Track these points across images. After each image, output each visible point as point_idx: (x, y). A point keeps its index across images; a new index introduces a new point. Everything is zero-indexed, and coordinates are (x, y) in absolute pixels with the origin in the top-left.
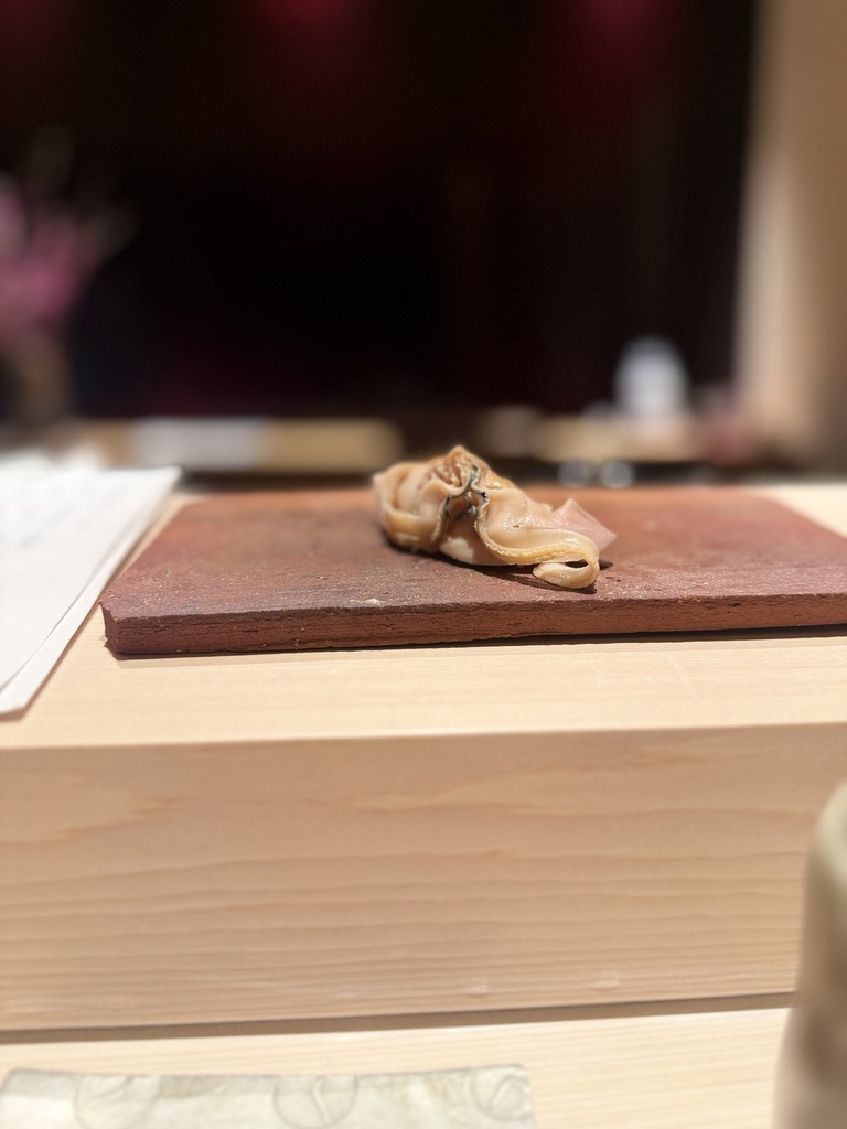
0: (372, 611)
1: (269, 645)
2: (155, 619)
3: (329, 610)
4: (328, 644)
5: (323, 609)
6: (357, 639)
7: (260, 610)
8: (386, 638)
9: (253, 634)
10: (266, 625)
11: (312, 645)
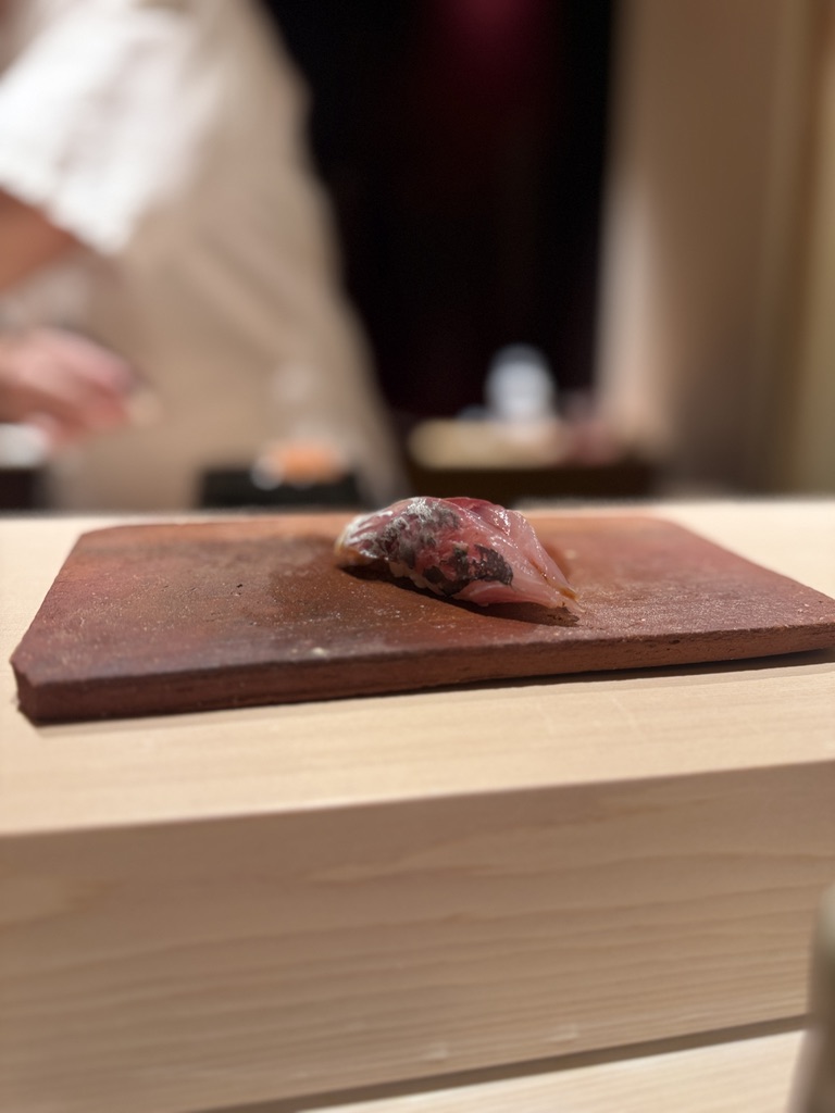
0: (318, 663)
2: (78, 682)
3: (272, 664)
5: (265, 664)
7: (196, 668)
9: (187, 693)
10: (204, 681)
11: (252, 701)
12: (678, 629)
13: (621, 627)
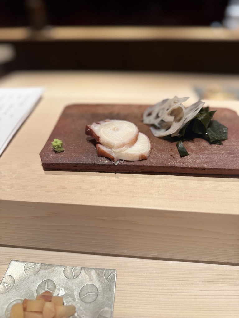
0: (105, 165)
1: (80, 169)
2: (52, 163)
3: (94, 164)
4: (94, 170)
5: (93, 164)
6: (102, 170)
7: (77, 163)
8: (109, 170)
9: (76, 167)
10: (79, 166)
11: (91, 170)
12: (205, 166)
13: (190, 163)
